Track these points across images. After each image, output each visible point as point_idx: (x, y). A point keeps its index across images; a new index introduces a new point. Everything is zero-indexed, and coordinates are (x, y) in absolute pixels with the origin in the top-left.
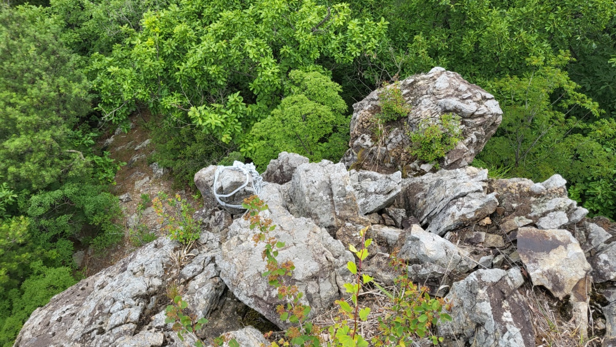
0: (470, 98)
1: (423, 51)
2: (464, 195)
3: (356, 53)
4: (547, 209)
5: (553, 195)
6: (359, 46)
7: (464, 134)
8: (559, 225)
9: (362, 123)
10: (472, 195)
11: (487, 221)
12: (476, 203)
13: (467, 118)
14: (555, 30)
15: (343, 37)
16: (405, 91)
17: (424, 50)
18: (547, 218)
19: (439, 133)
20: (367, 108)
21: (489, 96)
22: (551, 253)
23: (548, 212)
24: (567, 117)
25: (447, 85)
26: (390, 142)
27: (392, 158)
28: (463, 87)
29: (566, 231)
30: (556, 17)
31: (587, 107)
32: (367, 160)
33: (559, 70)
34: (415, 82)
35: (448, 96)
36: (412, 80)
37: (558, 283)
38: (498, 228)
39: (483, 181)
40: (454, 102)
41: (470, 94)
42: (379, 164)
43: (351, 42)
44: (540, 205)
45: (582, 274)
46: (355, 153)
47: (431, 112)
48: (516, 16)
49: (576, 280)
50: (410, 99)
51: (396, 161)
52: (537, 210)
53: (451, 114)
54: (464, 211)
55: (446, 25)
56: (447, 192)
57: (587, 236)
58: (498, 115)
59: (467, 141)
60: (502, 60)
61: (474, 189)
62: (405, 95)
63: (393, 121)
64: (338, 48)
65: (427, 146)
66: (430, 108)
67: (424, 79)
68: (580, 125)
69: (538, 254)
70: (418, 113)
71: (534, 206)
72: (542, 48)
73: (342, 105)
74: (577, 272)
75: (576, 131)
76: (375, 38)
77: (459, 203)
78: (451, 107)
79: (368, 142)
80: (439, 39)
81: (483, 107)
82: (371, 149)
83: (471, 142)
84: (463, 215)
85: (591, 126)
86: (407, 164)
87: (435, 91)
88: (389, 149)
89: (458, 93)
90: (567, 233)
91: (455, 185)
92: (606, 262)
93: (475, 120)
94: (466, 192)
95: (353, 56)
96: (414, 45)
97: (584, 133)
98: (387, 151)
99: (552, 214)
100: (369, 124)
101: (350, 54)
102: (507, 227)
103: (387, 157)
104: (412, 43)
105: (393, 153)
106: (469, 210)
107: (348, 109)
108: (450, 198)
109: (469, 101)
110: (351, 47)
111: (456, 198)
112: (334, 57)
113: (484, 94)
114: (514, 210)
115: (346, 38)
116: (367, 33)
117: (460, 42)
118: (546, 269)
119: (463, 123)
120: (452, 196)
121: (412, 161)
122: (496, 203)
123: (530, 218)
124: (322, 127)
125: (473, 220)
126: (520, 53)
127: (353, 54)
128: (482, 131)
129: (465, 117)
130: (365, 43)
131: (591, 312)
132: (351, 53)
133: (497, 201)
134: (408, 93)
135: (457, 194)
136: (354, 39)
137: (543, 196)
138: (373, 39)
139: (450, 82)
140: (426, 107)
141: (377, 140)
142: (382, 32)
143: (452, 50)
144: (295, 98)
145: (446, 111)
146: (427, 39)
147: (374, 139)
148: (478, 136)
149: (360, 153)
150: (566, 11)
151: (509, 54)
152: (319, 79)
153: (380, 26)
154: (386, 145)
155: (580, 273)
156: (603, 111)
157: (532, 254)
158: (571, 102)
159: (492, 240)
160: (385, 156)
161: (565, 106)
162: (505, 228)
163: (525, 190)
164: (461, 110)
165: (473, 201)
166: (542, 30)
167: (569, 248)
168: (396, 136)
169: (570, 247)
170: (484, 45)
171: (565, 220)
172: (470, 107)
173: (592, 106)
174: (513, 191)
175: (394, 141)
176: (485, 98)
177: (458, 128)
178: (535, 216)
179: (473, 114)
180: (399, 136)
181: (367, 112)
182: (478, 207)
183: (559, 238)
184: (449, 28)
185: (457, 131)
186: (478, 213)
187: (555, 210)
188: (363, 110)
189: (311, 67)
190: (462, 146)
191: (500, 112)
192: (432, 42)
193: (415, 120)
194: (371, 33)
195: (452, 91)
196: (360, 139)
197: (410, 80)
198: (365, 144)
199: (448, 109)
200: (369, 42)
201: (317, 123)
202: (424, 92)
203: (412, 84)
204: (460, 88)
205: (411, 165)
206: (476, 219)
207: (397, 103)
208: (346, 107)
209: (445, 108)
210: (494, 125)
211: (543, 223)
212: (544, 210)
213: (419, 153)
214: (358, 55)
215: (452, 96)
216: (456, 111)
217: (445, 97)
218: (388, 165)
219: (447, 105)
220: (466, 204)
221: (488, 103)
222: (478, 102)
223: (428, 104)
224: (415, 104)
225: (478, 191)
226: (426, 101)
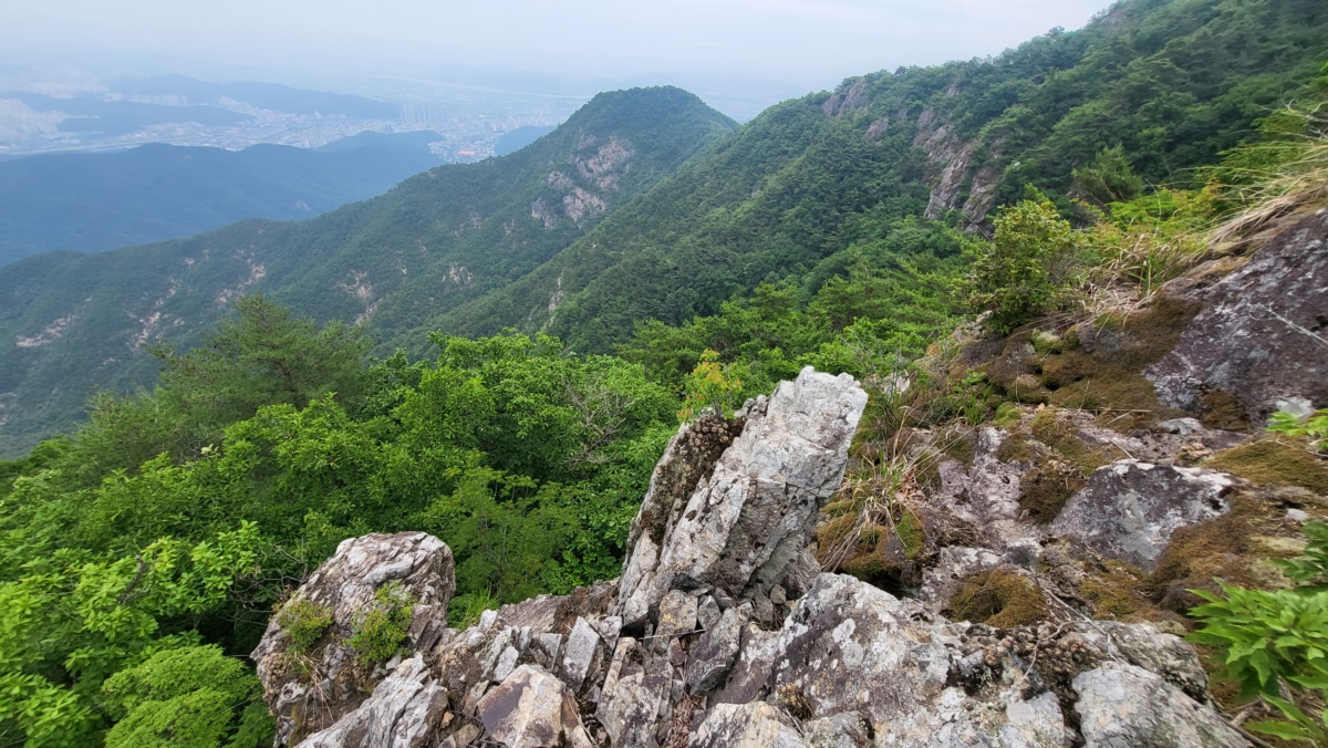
0: (399, 552)
1: (324, 528)
2: (402, 713)
3: (225, 584)
4: (496, 654)
5: (492, 635)
6: (225, 572)
7: (416, 594)
8: (513, 664)
9: (273, 674)
10: (411, 705)
11: (448, 717)
12: (421, 711)
13: (409, 575)
14: (456, 434)
15: (191, 575)
16: (314, 595)
17: (325, 525)
18: (500, 665)
19: (384, 613)
20: (271, 649)
21: (420, 536)
22: (520, 704)
23: (498, 658)
24: (515, 500)
25: (365, 554)
26: (329, 666)
27: (343, 686)
28: (385, 545)
29: (521, 667)
30: (450, 424)
31: (522, 484)
32: (310, 714)
33: (479, 467)
34: (322, 575)
35: (373, 566)
36: (317, 576)
37: (544, 730)
38: (463, 716)
39: (421, 672)
40: (382, 570)
41: (397, 548)
42: (330, 706)
43: (209, 574)
44: (487, 655)
45: (558, 699)
46: (288, 718)
47: (361, 598)
48: (410, 440)
49: (557, 710)
50: (326, 599)
51: (351, 684)
52: (487, 665)
53: (385, 585)
54: (411, 733)
55: (341, 484)
56: (383, 722)
57: (544, 651)
58: (441, 549)
59: (424, 598)
60: (424, 485)
61: (411, 695)
62: (317, 599)
63: (317, 639)
64: (191, 593)
65: (378, 640)
66: (358, 593)
67: (333, 565)
68: (529, 501)
69: (509, 717)
70: (345, 609)
71: (482, 662)
72: (455, 454)
73: (233, 664)
74: (553, 702)
75: (530, 508)
76: (247, 550)
77: (400, 728)
78: (381, 577)
79: (298, 690)
80: (337, 503)
81: (419, 552)
82: (307, 696)
83: (430, 597)
84: (414, 739)
85: (537, 498)
86: (367, 678)
87: (353, 571)
88: (332, 678)
89: (382, 556)
90: (524, 667)
91: (388, 705)
92: (572, 665)
93: (420, 571)
94: (401, 706)
95: (222, 589)
96: (309, 525)
97: (536, 505)
98: (332, 682)
99: (502, 658)
100: (284, 668)
101: (216, 590)
102: (470, 707)
103: (336, 689)
104: (305, 526)
105: (341, 679)
106: (417, 727)
107: (247, 664)
108: (389, 728)
109: (400, 556)
110: (209, 582)
111: (395, 724)
112: (189, 610)
113: (412, 538)
114: (465, 683)
115: (197, 574)
116: (230, 550)
117: (366, 492)
118: (523, 729)
119: (407, 584)
120: (390, 723)
121: (371, 669)
122: (443, 691)
123: (485, 679)
124: (211, 722)
125: (431, 732)
126: (438, 470)
127: (220, 587)
128: (434, 577)
129: (404, 577)
130: (234, 562)
131: (588, 730)
132: (216, 588)
133: (442, 688)
134: (320, 593)
135: (393, 719)
136: (211, 569)
137: (485, 643)
138: (243, 553)
139: (366, 550)
140: (351, 597)
141: (310, 679)
142: (253, 537)
143: (362, 505)
144: (133, 716)
145: (378, 585)
146: (323, 511)
147: (304, 680)
148: (433, 585)
149: (293, 713)
150: (454, 415)
151: (426, 476)
152: (169, 659)
153: (246, 532)
154: (326, 676)
155: (556, 700)
156: (537, 480)
157: (503, 723)
158: (508, 487)
159: (464, 736)
160: (333, 691)
161: (507, 493)
162: (469, 711)
163: (463, 651)
164: (395, 572)
165: (417, 711)
166: (444, 439)
167: (532, 684)
168: (332, 656)
169: (533, 682)
170: (394, 482)
171: (516, 654)
172: (405, 561)
173: (526, 481)
174: (453, 663)
175: (334, 662)
176: (417, 542)
177: (403, 593)
178: (488, 673)
179: (413, 567)
180: (338, 652)
181: (274, 654)
182: (425, 714)
183: (518, 681)
184: (345, 485)
185: (404, 597)
186: (431, 719)
187: (502, 651)
188: (267, 655)
189: (149, 650)
190: (421, 608)
191: (442, 544)
192: (332, 510)
193: (346, 621)
194: (236, 546)
195: (375, 557)
196: (282, 696)
197: (314, 579)
198: (294, 696)
199: (379, 581)
200: (239, 558)
201: (195, 724)
202: (341, 580)
203: (319, 580)
204: (382, 549)
205: (374, 675)
206: (434, 727)
207: (308, 617)
208: (241, 664)
209: (375, 582)
210: (445, 559)
211: (499, 675)
212: (493, 658)
213: (372, 654)
214: (230, 583)
215: (377, 563)
216: (389, 577)
217: (370, 570)
218: (345, 697)
219: (375, 578)
220: (410, 722)
221: (424, 544)
222: (412, 550)
223: (351, 591)
224: (336, 600)
225: (418, 692)
226: (348, 589)
